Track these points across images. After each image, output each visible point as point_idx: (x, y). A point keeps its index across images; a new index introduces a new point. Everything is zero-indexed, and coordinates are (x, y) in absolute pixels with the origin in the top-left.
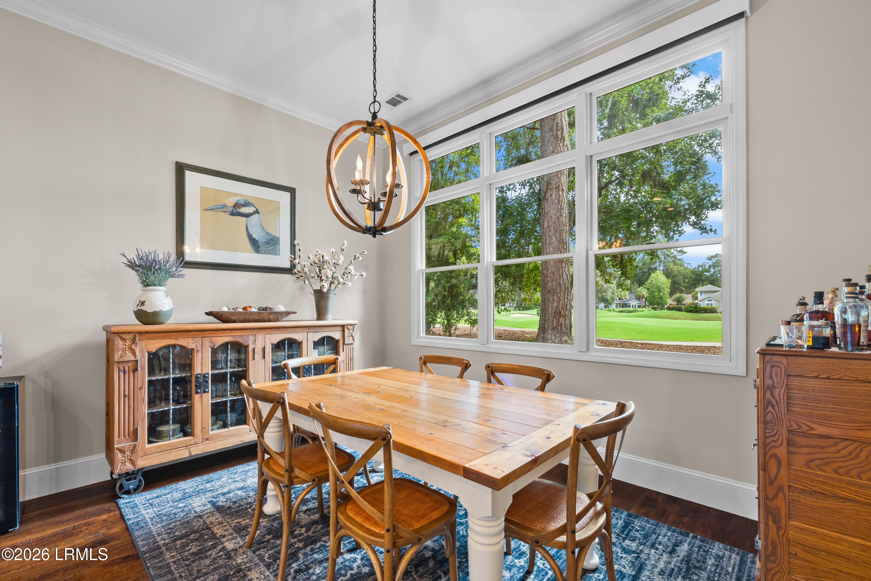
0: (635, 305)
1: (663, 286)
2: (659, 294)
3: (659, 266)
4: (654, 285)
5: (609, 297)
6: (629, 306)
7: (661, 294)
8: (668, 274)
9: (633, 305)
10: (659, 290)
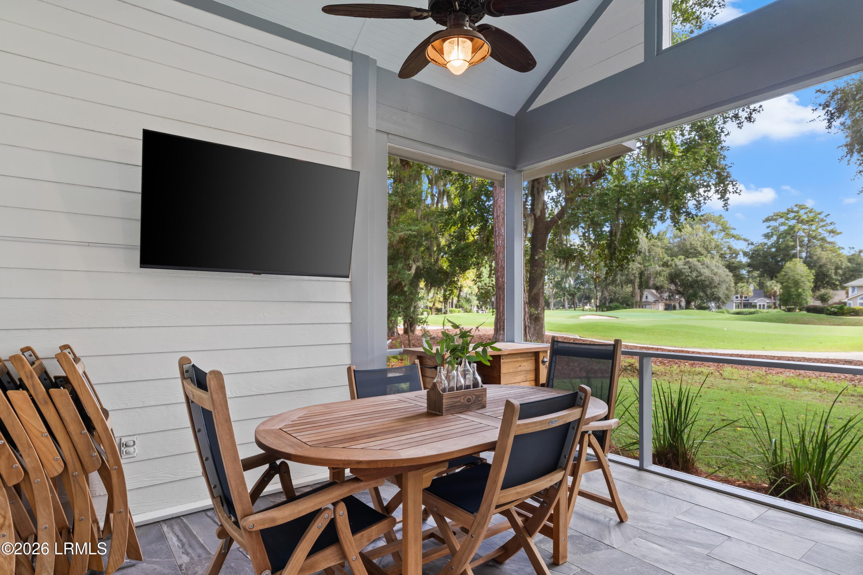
0: (764, 305)
1: (803, 279)
2: (797, 290)
3: (801, 252)
4: (789, 278)
5: (721, 295)
6: (755, 306)
7: (800, 290)
8: (810, 263)
9: (760, 305)
10: (797, 284)
